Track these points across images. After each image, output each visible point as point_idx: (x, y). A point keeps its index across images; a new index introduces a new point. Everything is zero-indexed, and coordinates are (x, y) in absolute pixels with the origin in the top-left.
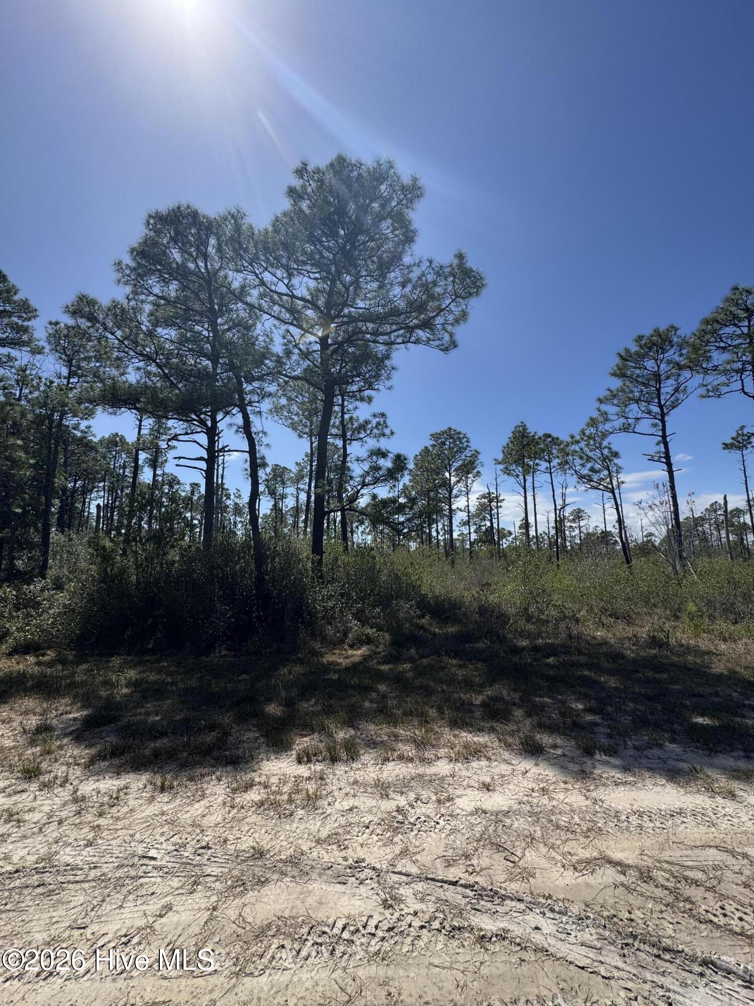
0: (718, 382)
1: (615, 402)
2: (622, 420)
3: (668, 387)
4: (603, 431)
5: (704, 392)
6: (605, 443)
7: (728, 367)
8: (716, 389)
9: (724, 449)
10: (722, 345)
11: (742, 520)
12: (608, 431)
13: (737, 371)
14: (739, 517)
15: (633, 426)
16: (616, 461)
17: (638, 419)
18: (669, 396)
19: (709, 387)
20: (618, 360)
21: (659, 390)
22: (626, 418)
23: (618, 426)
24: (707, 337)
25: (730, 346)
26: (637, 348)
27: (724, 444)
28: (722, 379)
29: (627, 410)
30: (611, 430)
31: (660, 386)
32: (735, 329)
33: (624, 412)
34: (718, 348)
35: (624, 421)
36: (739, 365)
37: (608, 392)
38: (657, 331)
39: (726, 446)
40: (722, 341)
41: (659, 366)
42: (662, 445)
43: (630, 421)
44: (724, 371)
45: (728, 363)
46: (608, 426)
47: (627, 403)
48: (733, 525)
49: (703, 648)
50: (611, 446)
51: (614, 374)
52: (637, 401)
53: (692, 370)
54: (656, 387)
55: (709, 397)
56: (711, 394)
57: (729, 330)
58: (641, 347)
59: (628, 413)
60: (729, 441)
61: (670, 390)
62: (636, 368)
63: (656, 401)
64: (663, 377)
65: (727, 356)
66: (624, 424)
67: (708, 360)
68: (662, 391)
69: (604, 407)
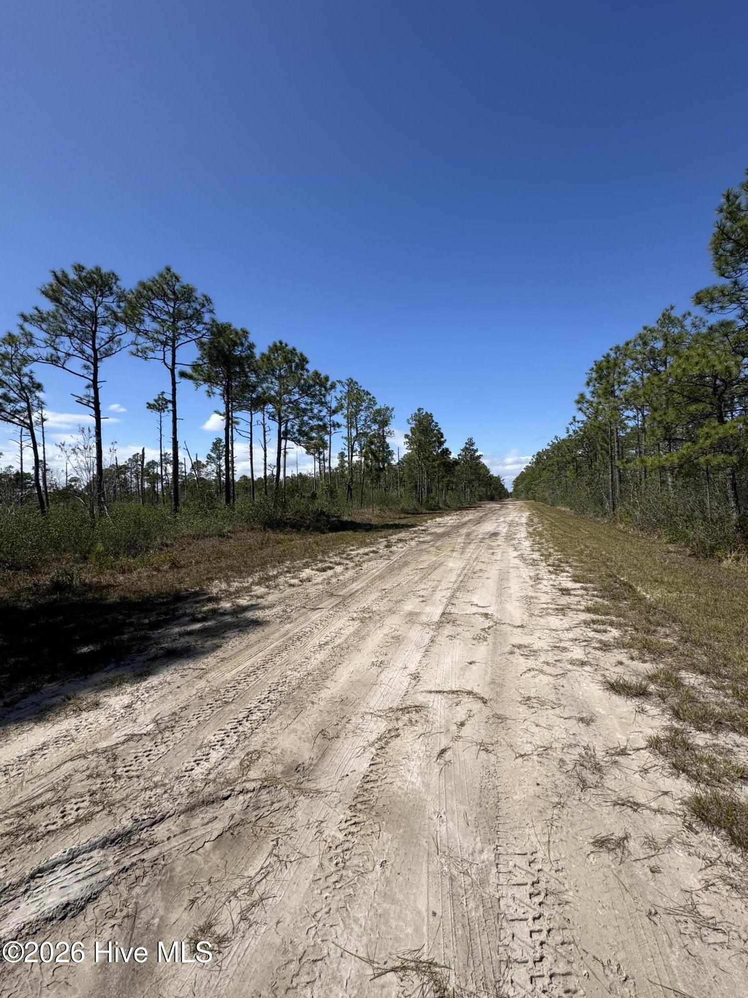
0: (147, 345)
1: (44, 326)
2: (50, 350)
3: (103, 333)
4: (25, 354)
5: (135, 351)
6: (25, 370)
7: (156, 336)
8: (144, 351)
9: (148, 408)
10: (154, 314)
11: (155, 472)
12: (31, 357)
13: (162, 343)
14: (154, 468)
15: (62, 361)
16: (38, 394)
17: (69, 355)
18: (103, 343)
19: (139, 347)
20: (51, 280)
21: (94, 332)
22: (56, 349)
23: (45, 355)
24: (142, 301)
25: (159, 318)
26: (76, 278)
27: (148, 403)
28: (150, 344)
29: (57, 340)
30: (35, 357)
31: (96, 329)
32: (164, 305)
33: (54, 341)
34: (150, 315)
35: (53, 352)
36: (163, 338)
37: (36, 312)
38: (98, 270)
39: (150, 406)
40: (153, 310)
41: (96, 308)
42: (92, 391)
43: (60, 354)
44: (152, 338)
45: (157, 333)
46: (31, 351)
47: (59, 333)
48: (148, 475)
49: (104, 583)
50: (34, 376)
51: (45, 293)
52: (71, 335)
53: (127, 326)
54: (91, 328)
55: (138, 356)
56: (140, 354)
57: (159, 303)
58: (80, 278)
59: (59, 344)
60: (152, 402)
61: (105, 337)
62: (72, 298)
63: (91, 342)
64: (100, 321)
65: (155, 326)
66: (52, 355)
67: (140, 322)
68: (98, 334)
69: (28, 327)
